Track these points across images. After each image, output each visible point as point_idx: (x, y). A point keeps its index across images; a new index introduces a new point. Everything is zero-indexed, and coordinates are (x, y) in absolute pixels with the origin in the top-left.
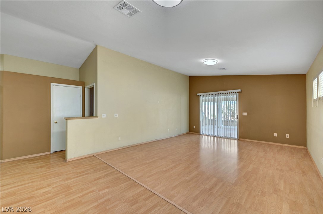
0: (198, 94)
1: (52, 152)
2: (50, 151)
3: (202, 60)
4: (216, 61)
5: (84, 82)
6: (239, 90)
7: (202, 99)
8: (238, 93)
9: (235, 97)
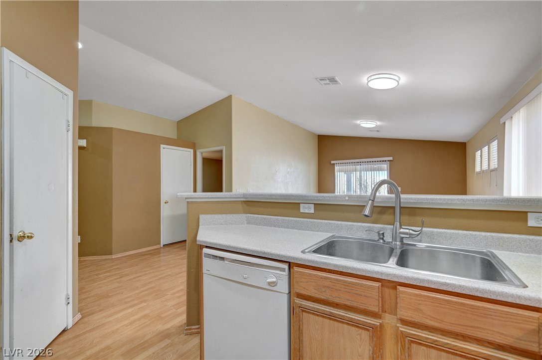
0: (332, 162)
1: (162, 246)
2: (160, 244)
3: (358, 122)
4: (375, 124)
5: (195, 143)
6: (391, 158)
7: (337, 168)
8: (388, 162)
9: (385, 166)
